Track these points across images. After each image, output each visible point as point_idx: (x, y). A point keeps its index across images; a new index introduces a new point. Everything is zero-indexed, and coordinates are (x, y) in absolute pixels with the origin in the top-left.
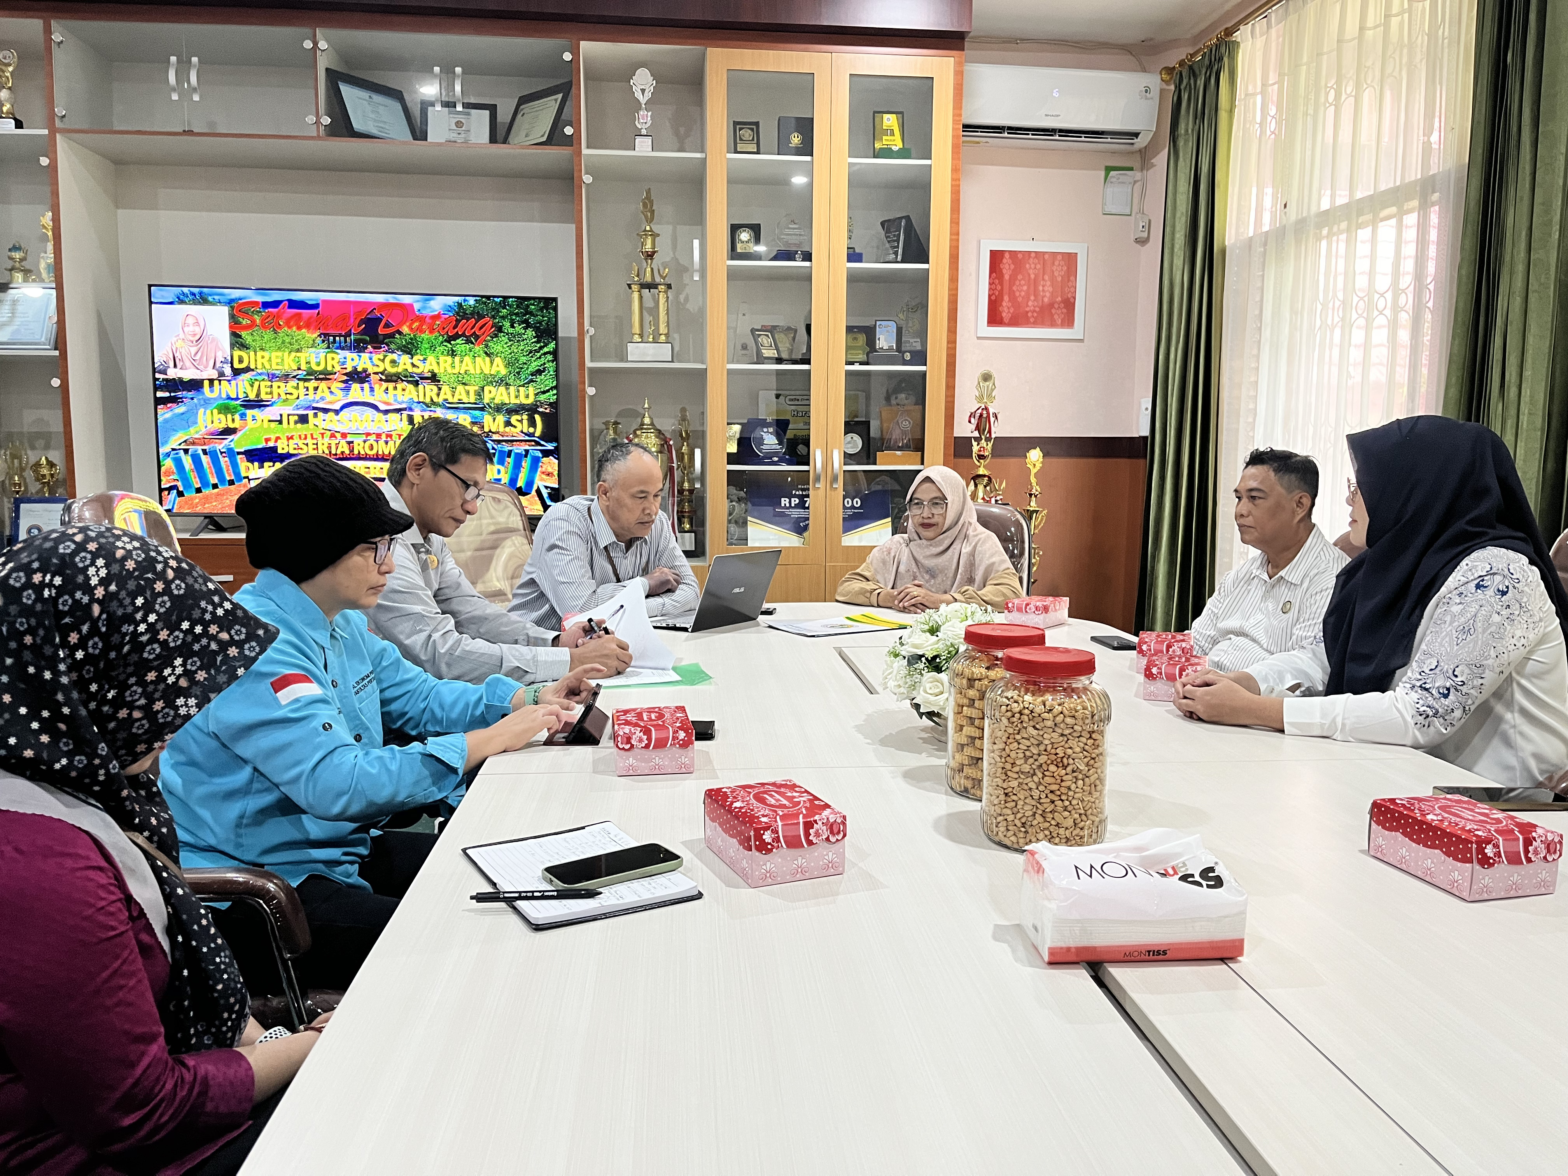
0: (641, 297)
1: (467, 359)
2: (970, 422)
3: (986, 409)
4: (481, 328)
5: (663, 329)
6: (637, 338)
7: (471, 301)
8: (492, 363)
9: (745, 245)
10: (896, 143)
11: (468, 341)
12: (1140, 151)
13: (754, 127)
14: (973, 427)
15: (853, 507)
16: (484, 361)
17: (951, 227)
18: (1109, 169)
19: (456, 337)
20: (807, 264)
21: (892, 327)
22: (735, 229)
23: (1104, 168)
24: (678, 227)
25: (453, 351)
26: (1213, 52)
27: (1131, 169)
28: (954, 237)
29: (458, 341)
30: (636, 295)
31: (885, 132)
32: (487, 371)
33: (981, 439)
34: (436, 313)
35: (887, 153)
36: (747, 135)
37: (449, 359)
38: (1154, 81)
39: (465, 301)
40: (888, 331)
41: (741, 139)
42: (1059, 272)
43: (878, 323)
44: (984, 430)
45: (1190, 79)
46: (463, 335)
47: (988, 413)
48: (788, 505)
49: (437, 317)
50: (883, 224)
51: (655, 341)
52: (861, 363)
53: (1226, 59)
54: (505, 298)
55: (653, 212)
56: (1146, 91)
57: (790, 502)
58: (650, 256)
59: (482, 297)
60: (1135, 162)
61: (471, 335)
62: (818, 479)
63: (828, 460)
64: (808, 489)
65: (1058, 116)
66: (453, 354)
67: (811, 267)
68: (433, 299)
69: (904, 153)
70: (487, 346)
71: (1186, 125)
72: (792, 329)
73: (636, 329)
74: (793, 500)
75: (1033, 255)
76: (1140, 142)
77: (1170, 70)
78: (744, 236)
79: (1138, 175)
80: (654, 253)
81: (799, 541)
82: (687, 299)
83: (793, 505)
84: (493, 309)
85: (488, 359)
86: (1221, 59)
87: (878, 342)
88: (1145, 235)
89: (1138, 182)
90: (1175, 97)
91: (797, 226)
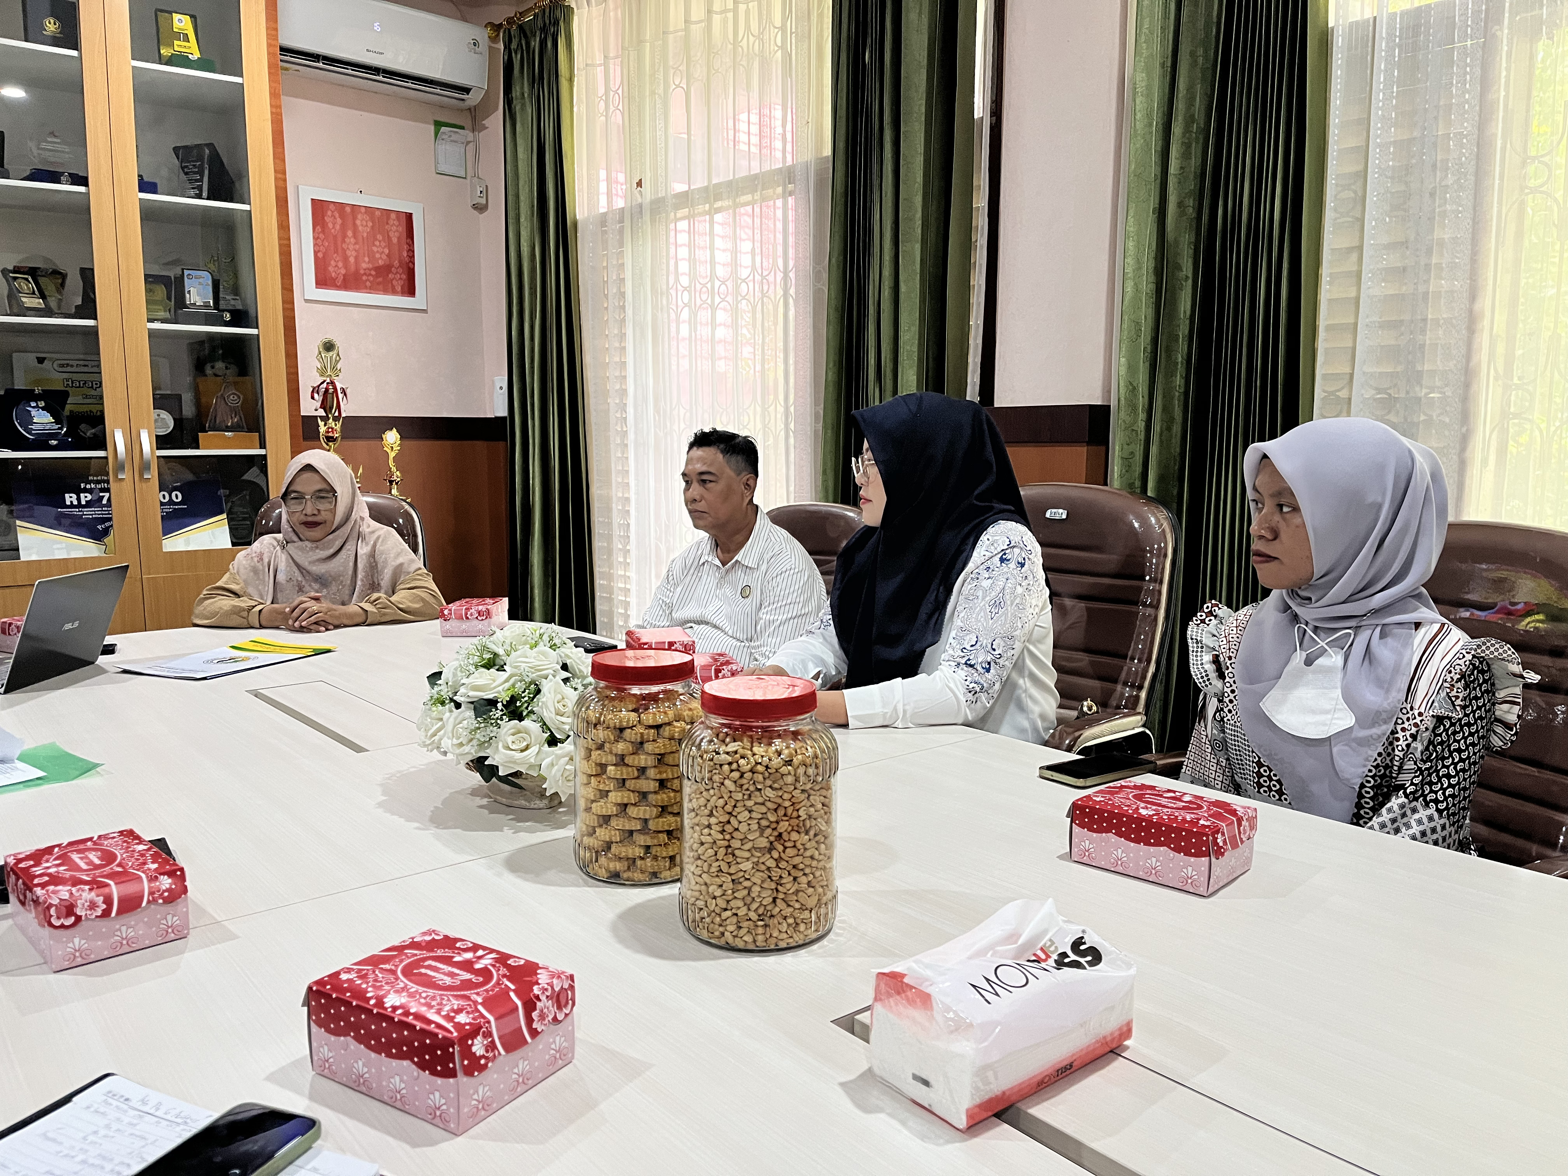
2: (313, 398)
3: (332, 383)
10: (192, 50)
12: (470, 109)
14: (319, 404)
15: (171, 502)
17: (275, 163)
18: (438, 124)
20: (82, 189)
21: (206, 278)
23: (432, 122)
26: (547, 14)
27: (462, 128)
28: (280, 176)
31: (178, 36)
33: (329, 419)
35: (180, 60)
38: (482, 35)
40: (200, 284)
42: (396, 231)
43: (186, 272)
44: (331, 408)
45: (520, 39)
47: (335, 388)
48: (75, 503)
50: (176, 150)
52: (164, 321)
53: (562, 24)
56: (475, 44)
57: (79, 499)
60: (465, 121)
62: (120, 467)
63: (133, 442)
64: (108, 482)
65: (382, 53)
67: (87, 194)
69: (202, 64)
71: (522, 88)
72: (60, 273)
74: (82, 495)
75: (363, 210)
76: (473, 99)
77: (497, 28)
79: (468, 134)
81: (100, 550)
83: (83, 503)
86: (556, 23)
87: (187, 296)
88: (483, 201)
89: (470, 142)
90: (506, 58)
91: (58, 140)
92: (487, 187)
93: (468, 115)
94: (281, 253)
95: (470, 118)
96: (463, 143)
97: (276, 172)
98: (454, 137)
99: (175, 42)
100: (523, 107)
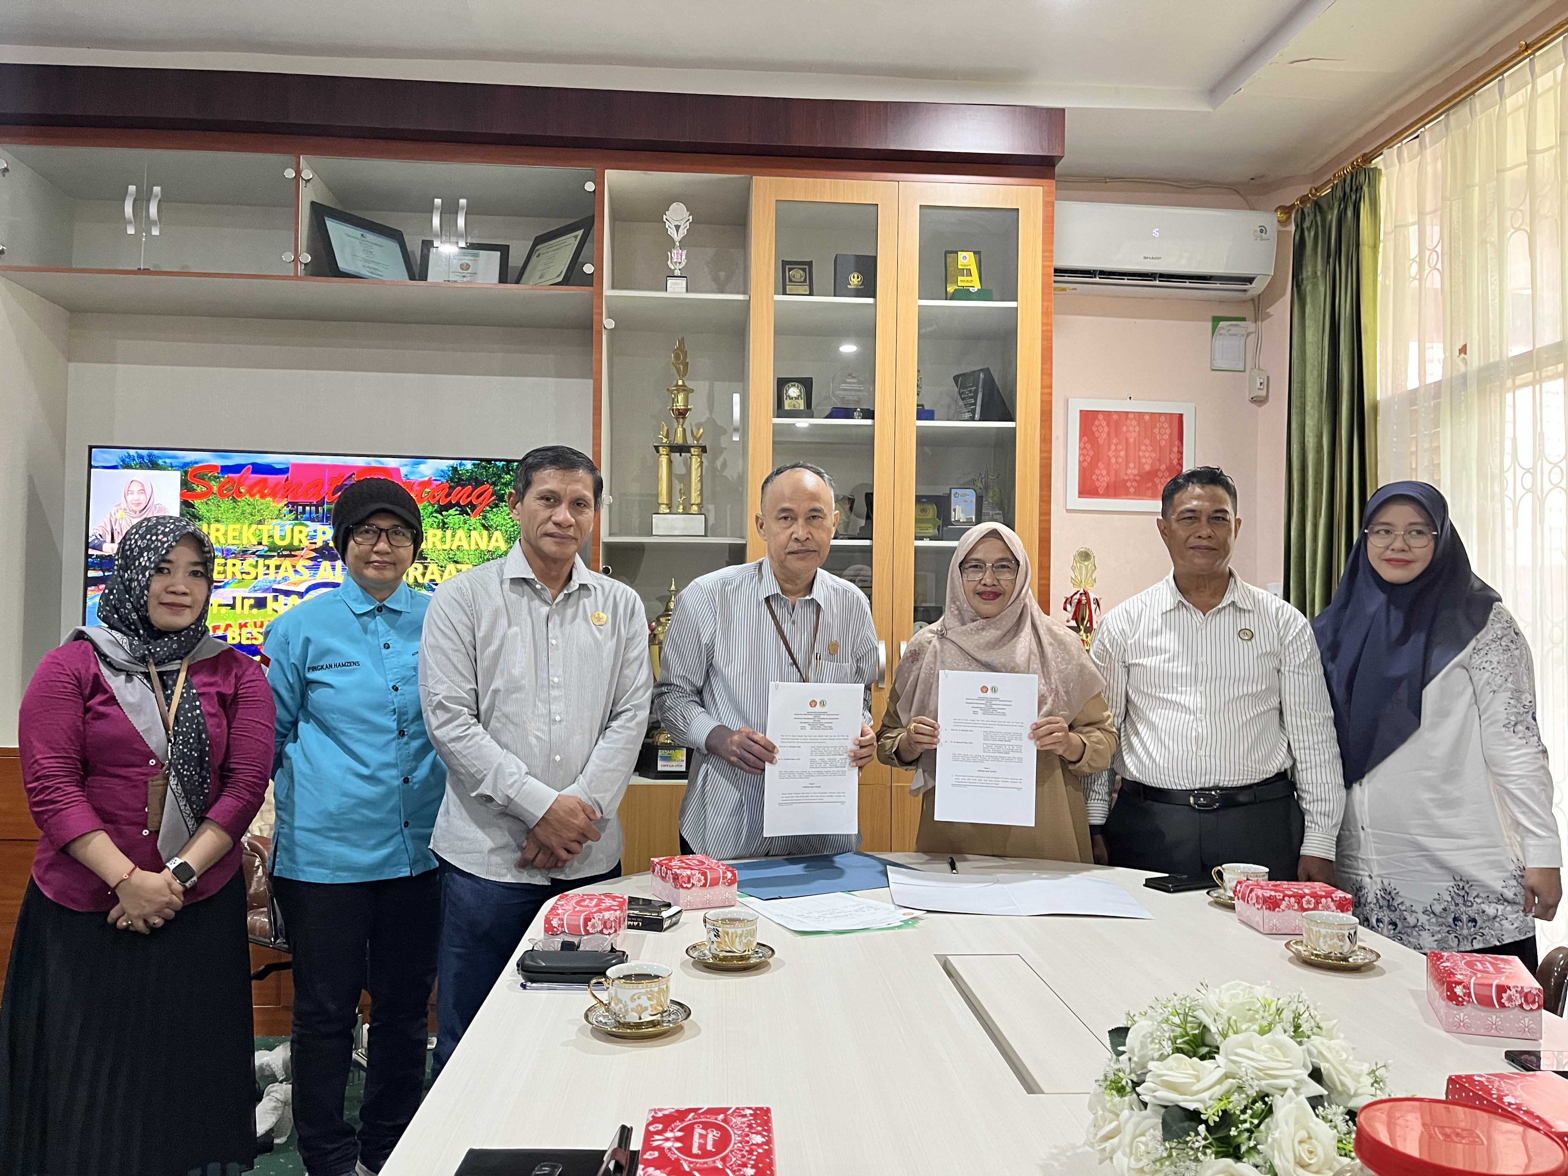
0: (670, 462)
1: (460, 533)
2: (1065, 609)
3: (1086, 593)
4: (478, 498)
5: (695, 498)
6: (664, 509)
7: (469, 465)
8: (490, 538)
9: (794, 402)
10: (974, 283)
11: (463, 512)
12: (1253, 300)
13: (807, 267)
14: (1070, 616)
16: (481, 536)
17: (1042, 379)
18: (1216, 320)
19: (448, 507)
21: (970, 495)
22: (782, 384)
23: (1210, 318)
24: (715, 383)
25: (444, 523)
26: (1348, 181)
27: (1244, 319)
28: (1045, 391)
29: (452, 512)
30: (664, 460)
31: (961, 272)
32: (483, 547)
34: (426, 479)
35: (963, 294)
36: (798, 276)
37: (439, 532)
38: (1270, 220)
39: (461, 465)
40: (966, 501)
41: (790, 281)
42: (1165, 434)
43: (953, 491)
44: (1083, 619)
45: (1315, 215)
46: (458, 504)
47: (1088, 599)
49: (428, 483)
50: (956, 379)
51: (686, 512)
52: (932, 538)
53: (1365, 189)
54: (509, 462)
55: (686, 365)
56: (1261, 231)
58: (682, 414)
59: (482, 460)
60: (1247, 312)
61: (467, 505)
63: (894, 654)
65: (1158, 258)
66: (444, 526)
68: (424, 463)
69: (982, 295)
70: (485, 518)
71: (1315, 265)
72: (849, 499)
73: (663, 499)
75: (1131, 416)
76: (1256, 288)
77: (1286, 210)
78: (793, 391)
79: (1250, 326)
80: (687, 410)
82: (724, 465)
84: (494, 474)
85: (485, 533)
86: (1359, 189)
87: (953, 513)
88: (1264, 393)
89: (1251, 333)
90: (1297, 238)
91: (855, 381)
92: (1268, 378)
93: (1250, 305)
94: (1041, 466)
95: (1252, 308)
96: (1243, 335)
97: (1042, 387)
98: (1234, 330)
99: (959, 278)
100: (1315, 286)
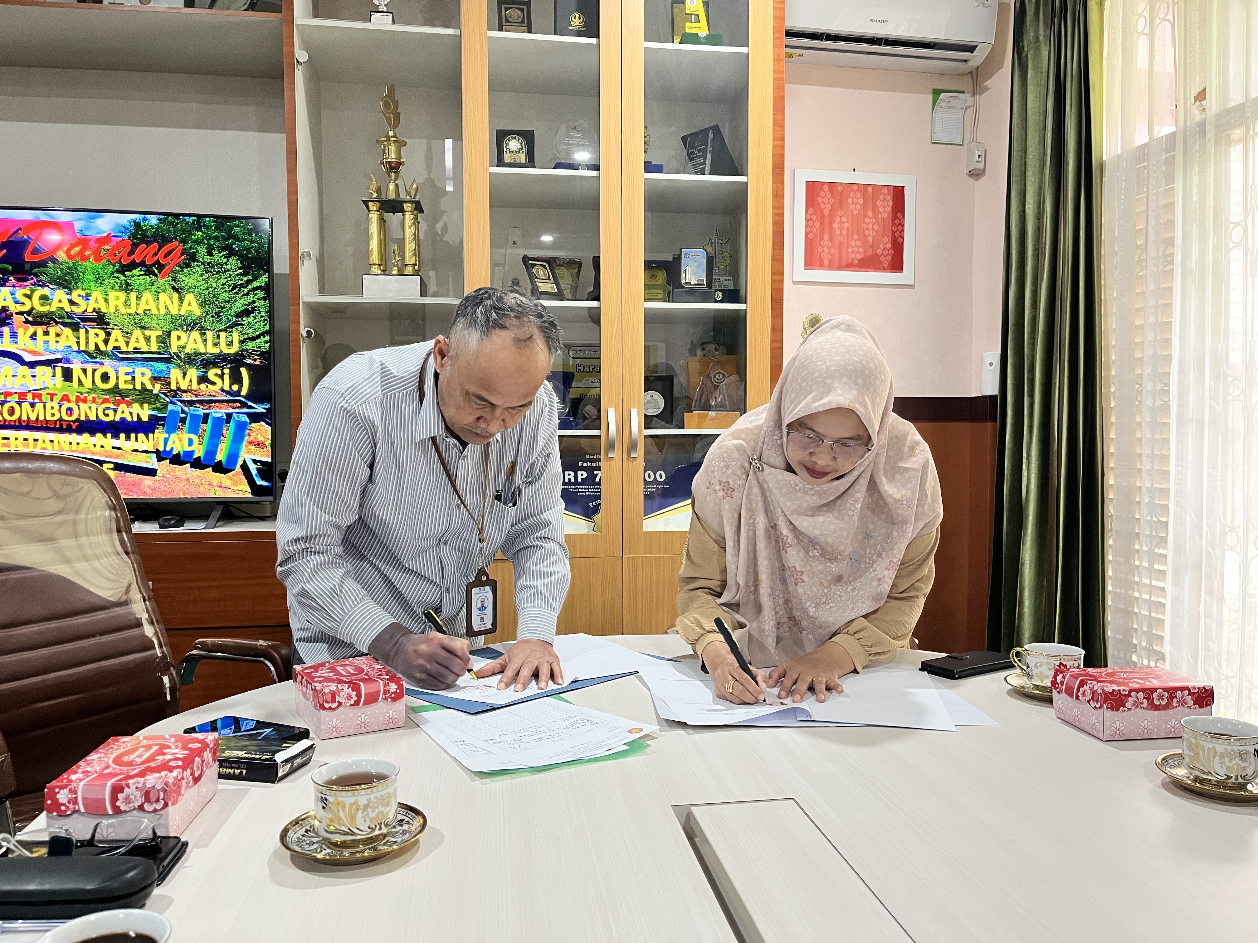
0: (382, 220)
1: (147, 296)
4: (165, 256)
5: (410, 259)
6: (375, 270)
7: (154, 220)
8: (181, 300)
9: (515, 156)
10: (703, 30)
11: (149, 272)
12: (971, 72)
13: (525, 7)
16: (171, 298)
18: (937, 93)
19: (132, 266)
20: (595, 174)
21: (702, 256)
22: (501, 136)
23: (931, 91)
25: (128, 284)
27: (963, 92)
28: (777, 143)
29: (136, 272)
30: (374, 216)
31: (688, 17)
32: (174, 311)
34: (105, 235)
35: (693, 39)
36: (516, 16)
37: (122, 295)
39: (144, 220)
40: (696, 262)
41: (507, 21)
42: (886, 206)
43: (684, 252)
46: (142, 264)
49: (107, 239)
50: (684, 139)
51: (401, 273)
54: (200, 217)
55: (397, 116)
57: (576, 477)
58: (394, 167)
59: (168, 214)
60: (966, 85)
61: (154, 265)
62: (611, 446)
63: (624, 422)
64: (600, 460)
65: (885, 22)
66: (127, 288)
67: (599, 178)
68: (101, 217)
69: (711, 40)
70: (174, 279)
71: (1037, 31)
73: (375, 258)
74: (579, 473)
75: (855, 187)
78: (514, 144)
79: (967, 98)
80: (400, 164)
81: (588, 526)
82: (445, 229)
83: (579, 480)
84: (183, 231)
85: (175, 295)
87: (683, 275)
88: (981, 166)
89: (970, 107)
90: (1018, 5)
91: (580, 135)
92: (986, 150)
93: (968, 78)
94: (774, 224)
95: (971, 79)
96: (962, 109)
97: (774, 139)
98: (954, 103)
99: (687, 24)
100: (1037, 50)
